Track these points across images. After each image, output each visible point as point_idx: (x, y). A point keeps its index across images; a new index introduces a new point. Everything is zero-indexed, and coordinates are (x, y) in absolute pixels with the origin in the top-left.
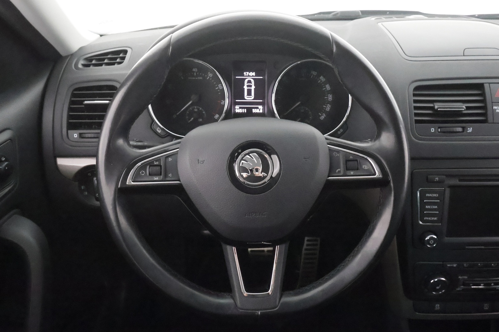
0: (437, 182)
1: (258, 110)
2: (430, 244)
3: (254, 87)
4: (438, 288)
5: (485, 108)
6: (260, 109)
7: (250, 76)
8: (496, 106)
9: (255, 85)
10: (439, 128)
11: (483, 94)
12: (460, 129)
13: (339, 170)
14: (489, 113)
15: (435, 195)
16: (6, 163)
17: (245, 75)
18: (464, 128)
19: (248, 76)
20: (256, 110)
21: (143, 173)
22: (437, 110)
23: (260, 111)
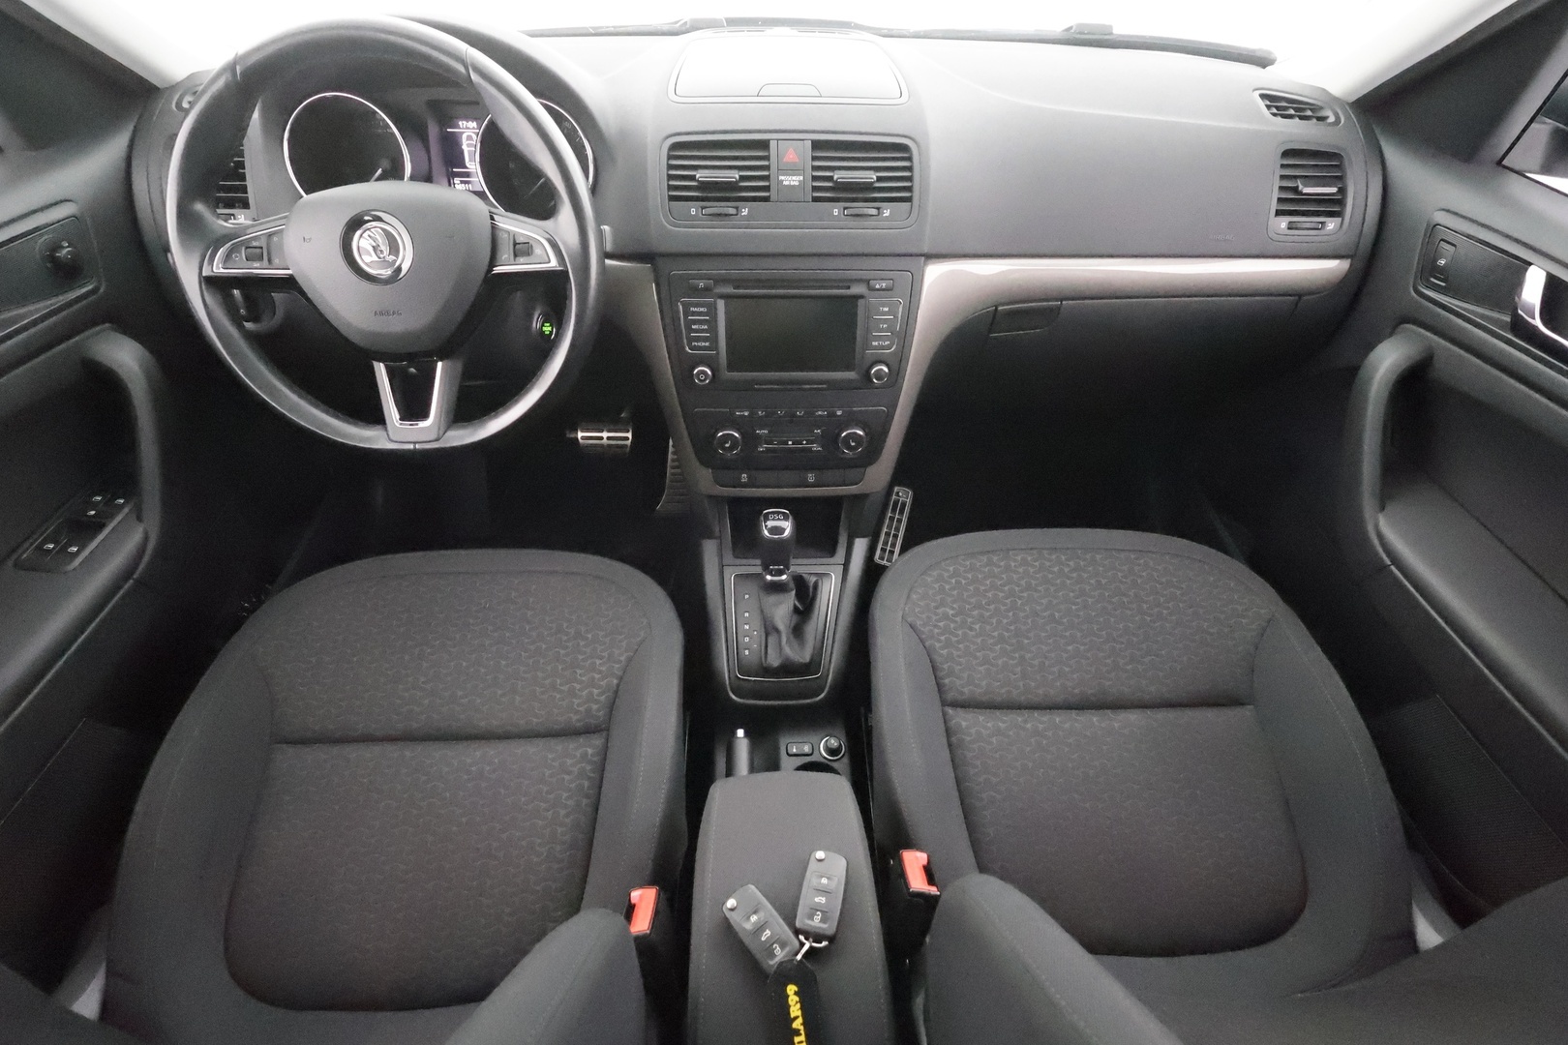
0: (703, 290)
2: (701, 381)
4: (727, 446)
5: (768, 178)
7: (469, 128)
8: (783, 175)
10: (703, 208)
11: (768, 157)
12: (734, 211)
14: (773, 184)
15: (702, 309)
16: (69, 249)
17: (463, 127)
18: (738, 209)
19: (467, 128)
21: (236, 257)
22: (708, 181)
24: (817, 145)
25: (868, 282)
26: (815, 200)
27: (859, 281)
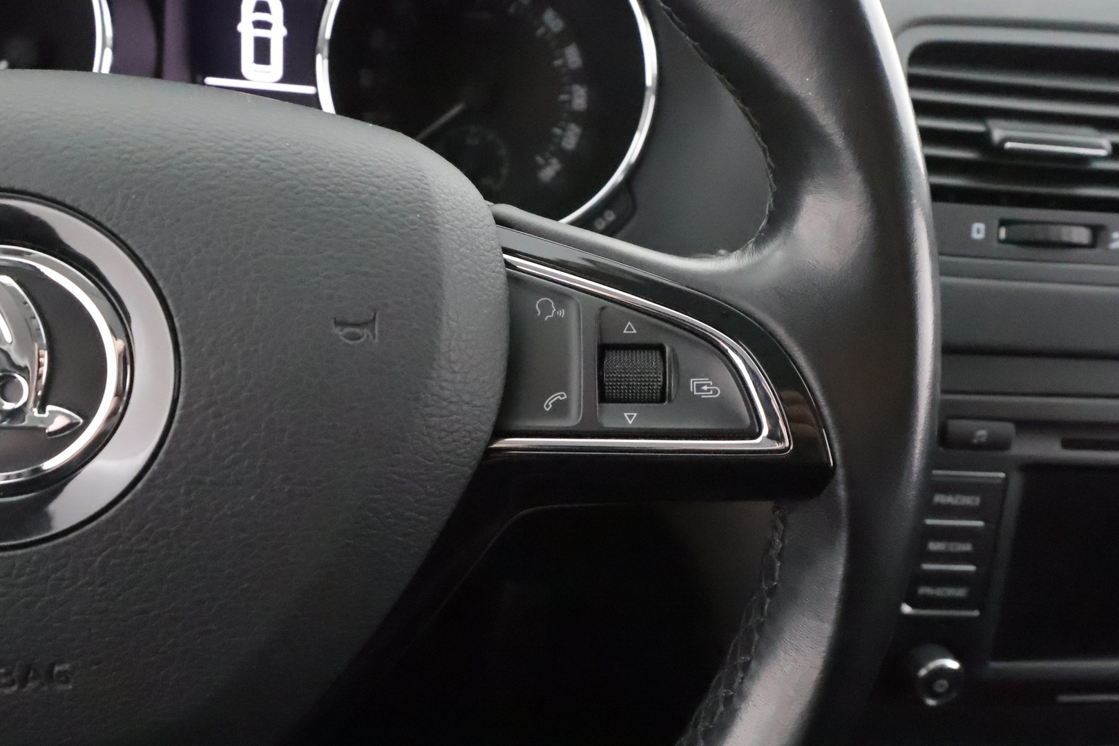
0: (980, 447)
2: (934, 695)
3: (283, 32)
9: (288, 22)
10: (1003, 223)
12: (1081, 235)
13: (560, 396)
15: (967, 501)
18: (1095, 229)
22: (999, 150)
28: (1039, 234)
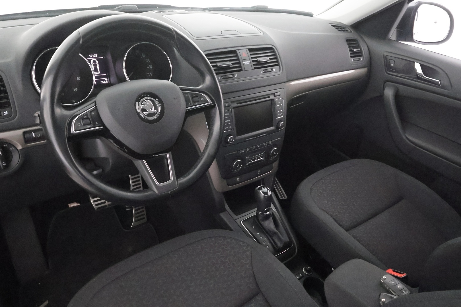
0: (228, 106)
1: (105, 81)
2: (231, 142)
4: (238, 166)
5: (239, 63)
6: (106, 81)
8: (243, 61)
9: (98, 64)
10: (222, 76)
11: (237, 56)
12: (231, 76)
13: (190, 103)
14: (242, 65)
15: (228, 114)
17: (90, 57)
18: (233, 75)
19: (93, 57)
20: (103, 81)
21: (79, 124)
22: (219, 67)
23: (106, 82)
24: (250, 50)
25: (274, 94)
26: (255, 68)
27: (271, 94)
28: (227, 77)
